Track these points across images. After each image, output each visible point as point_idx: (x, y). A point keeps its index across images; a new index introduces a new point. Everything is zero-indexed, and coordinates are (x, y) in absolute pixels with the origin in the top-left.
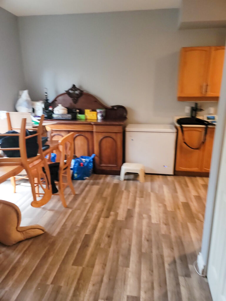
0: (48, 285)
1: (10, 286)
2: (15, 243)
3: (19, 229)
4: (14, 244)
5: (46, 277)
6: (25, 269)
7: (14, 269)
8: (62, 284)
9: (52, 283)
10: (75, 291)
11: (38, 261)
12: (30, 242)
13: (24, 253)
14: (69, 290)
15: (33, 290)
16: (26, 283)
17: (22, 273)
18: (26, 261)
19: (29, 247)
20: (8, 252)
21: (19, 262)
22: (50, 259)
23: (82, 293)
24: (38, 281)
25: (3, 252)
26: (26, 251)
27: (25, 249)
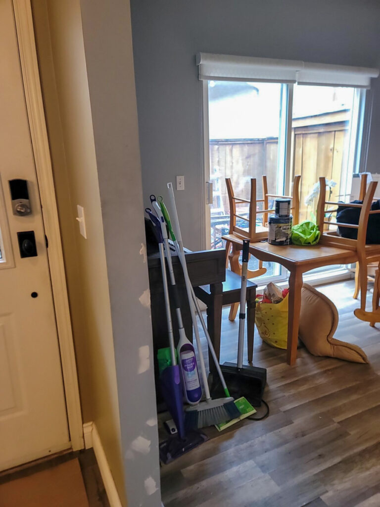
0: (334, 422)
1: (291, 393)
2: (321, 355)
3: (330, 340)
4: (319, 356)
5: (337, 412)
6: (317, 388)
7: (305, 380)
8: (352, 433)
9: (339, 423)
10: (364, 451)
11: (337, 390)
12: (340, 364)
13: (325, 372)
14: (358, 445)
15: (313, 414)
16: (309, 402)
17: (310, 389)
18: (322, 381)
19: (336, 368)
20: (308, 360)
21: (314, 376)
22: (354, 397)
23: (373, 460)
24: (324, 409)
25: (302, 358)
26: (328, 370)
27: (329, 368)
